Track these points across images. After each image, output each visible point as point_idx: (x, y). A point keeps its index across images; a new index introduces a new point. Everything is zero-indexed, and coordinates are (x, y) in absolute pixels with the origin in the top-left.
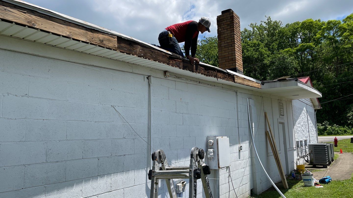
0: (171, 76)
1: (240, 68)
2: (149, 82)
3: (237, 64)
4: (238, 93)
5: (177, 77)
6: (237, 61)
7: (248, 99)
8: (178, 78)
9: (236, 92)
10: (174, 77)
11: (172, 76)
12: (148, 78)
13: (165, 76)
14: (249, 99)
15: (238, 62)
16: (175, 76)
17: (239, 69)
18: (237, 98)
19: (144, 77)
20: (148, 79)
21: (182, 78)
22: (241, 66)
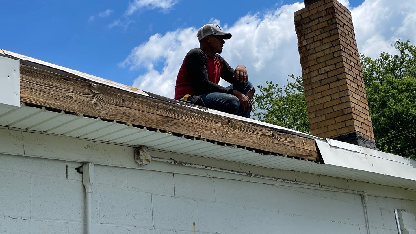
0: (158, 160)
1: (365, 132)
2: (82, 181)
3: (355, 122)
4: (367, 199)
5: (175, 162)
6: (354, 116)
7: (396, 212)
8: (181, 164)
9: (362, 196)
10: (167, 163)
11: (161, 160)
12: (81, 170)
13: (138, 161)
14: (398, 211)
15: (359, 119)
16: (171, 159)
17: (362, 135)
18: (365, 211)
19: (67, 166)
20: (82, 173)
21: (192, 164)
22: (367, 128)
